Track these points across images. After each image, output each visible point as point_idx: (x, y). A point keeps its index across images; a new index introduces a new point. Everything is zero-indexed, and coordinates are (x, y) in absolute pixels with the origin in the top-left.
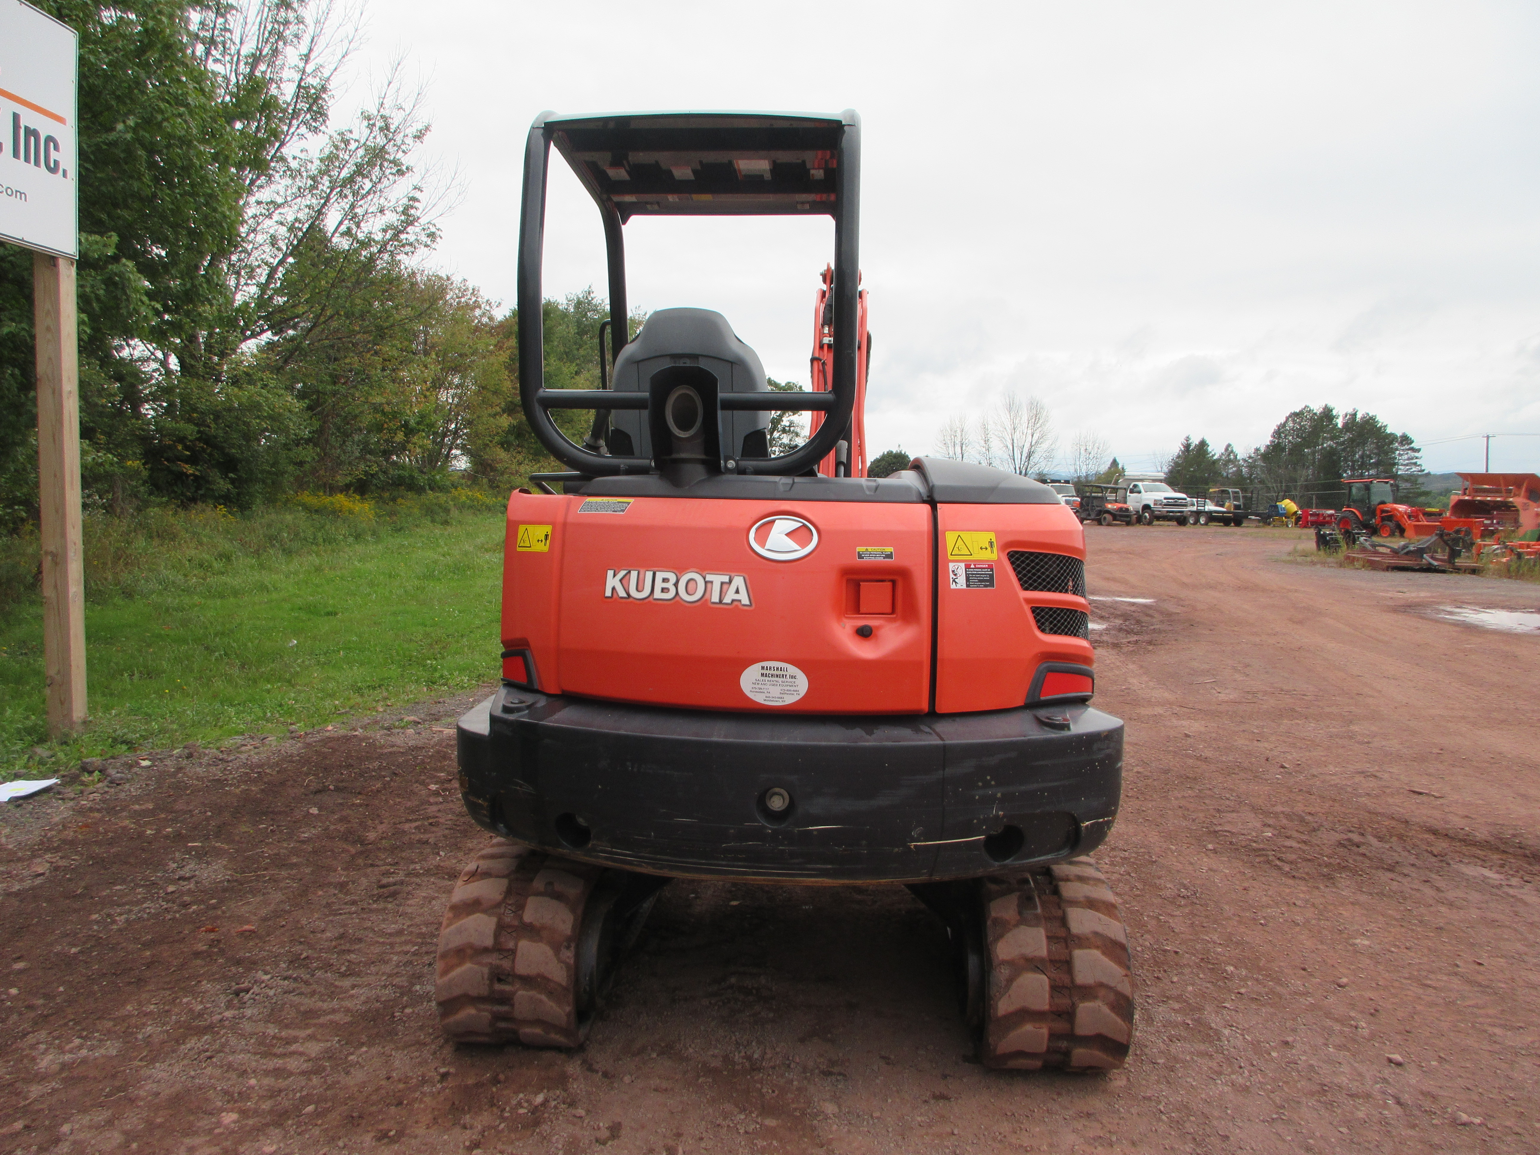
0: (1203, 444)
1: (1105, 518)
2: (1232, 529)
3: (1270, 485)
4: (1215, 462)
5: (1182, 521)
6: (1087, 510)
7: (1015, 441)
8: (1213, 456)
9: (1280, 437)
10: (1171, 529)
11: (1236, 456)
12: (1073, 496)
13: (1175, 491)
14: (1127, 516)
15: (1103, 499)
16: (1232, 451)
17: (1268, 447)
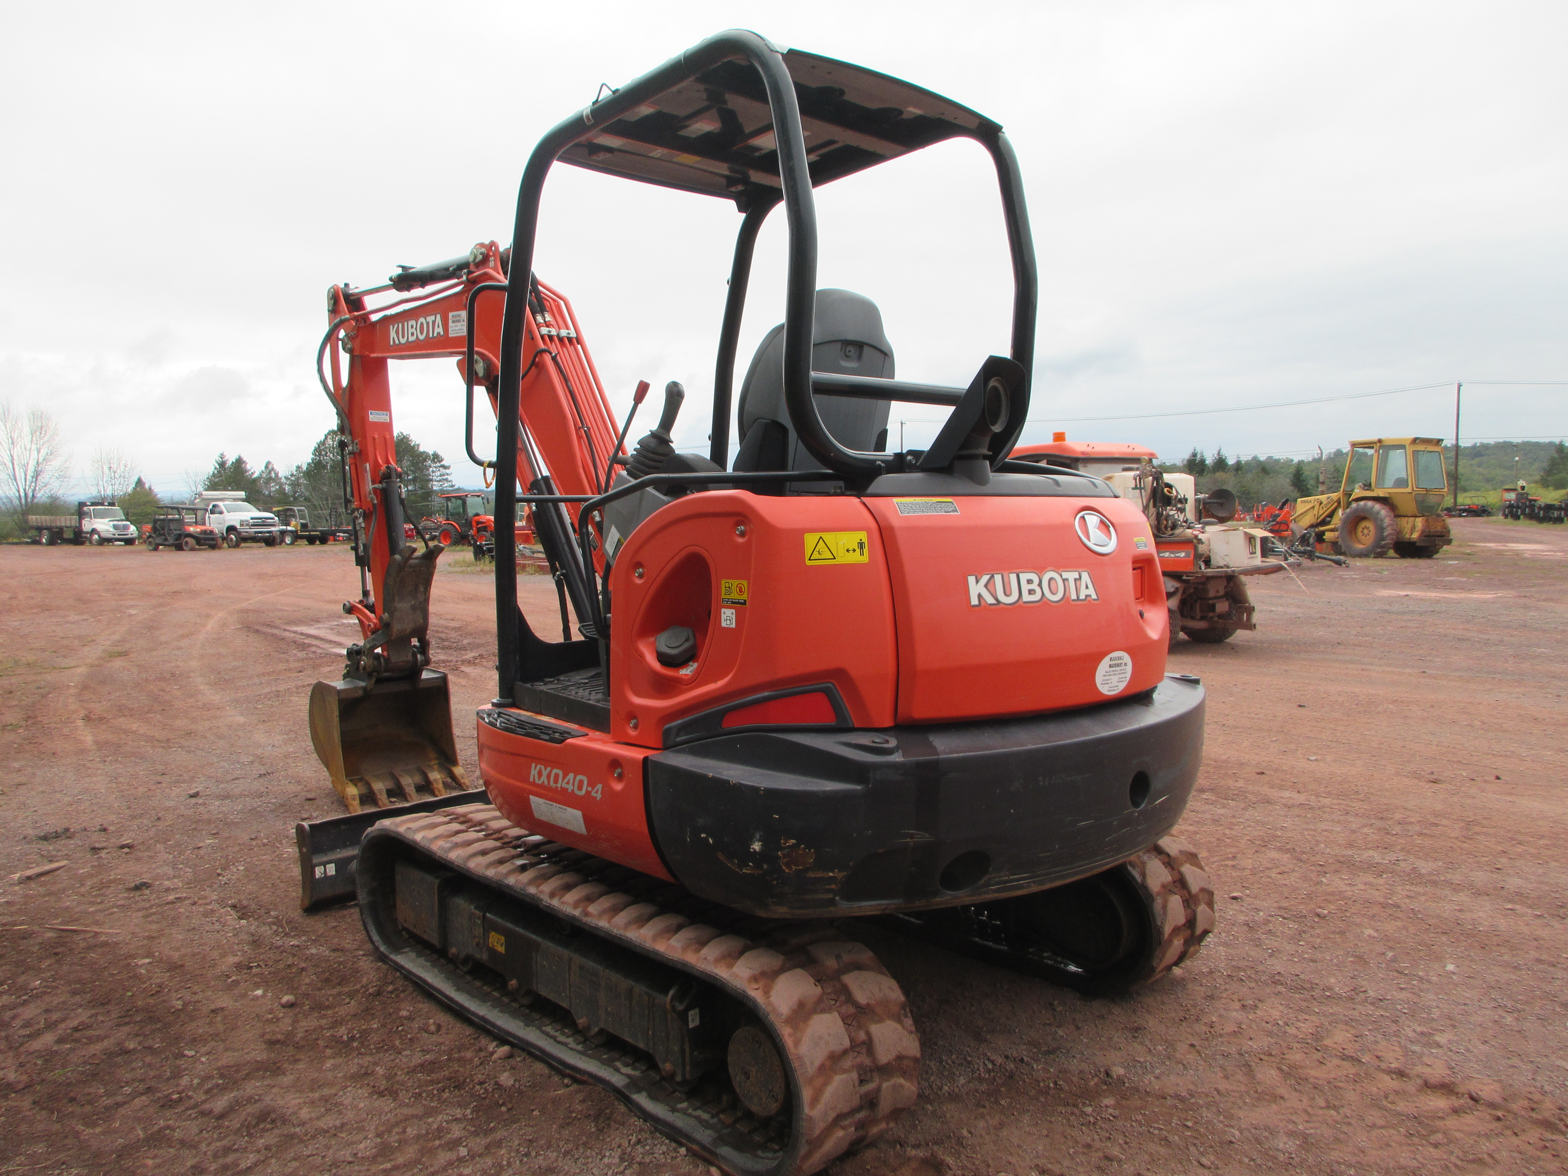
0: (239, 462)
1: (187, 543)
2: (318, 548)
3: (316, 503)
4: (255, 481)
5: (270, 541)
6: (164, 534)
7: (15, 457)
8: (253, 474)
9: (320, 454)
10: (261, 551)
11: (277, 474)
12: (122, 520)
13: (260, 510)
14: (213, 539)
15: (180, 521)
16: (273, 469)
17: (309, 464)
